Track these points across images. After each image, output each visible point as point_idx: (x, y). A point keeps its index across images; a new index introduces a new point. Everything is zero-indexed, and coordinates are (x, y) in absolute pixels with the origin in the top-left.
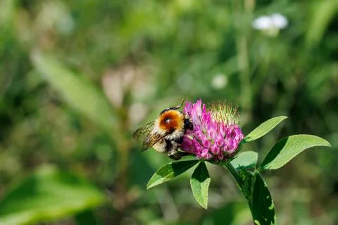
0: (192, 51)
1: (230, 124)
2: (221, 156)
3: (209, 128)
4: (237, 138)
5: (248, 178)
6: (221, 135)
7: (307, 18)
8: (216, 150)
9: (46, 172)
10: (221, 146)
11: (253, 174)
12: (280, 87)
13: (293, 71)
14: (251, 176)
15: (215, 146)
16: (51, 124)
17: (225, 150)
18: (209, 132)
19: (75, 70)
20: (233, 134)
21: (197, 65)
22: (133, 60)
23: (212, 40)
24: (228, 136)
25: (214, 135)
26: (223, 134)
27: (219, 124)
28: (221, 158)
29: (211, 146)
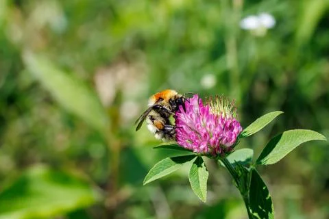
0: (184, 49)
1: (228, 117)
2: (219, 149)
3: (207, 121)
4: (235, 130)
5: (244, 174)
6: (220, 128)
7: (297, 15)
8: (214, 143)
9: (37, 172)
10: (219, 138)
11: (249, 170)
12: (271, 84)
13: (284, 68)
14: (246, 172)
15: (214, 138)
16: (45, 122)
17: (223, 143)
18: (208, 124)
19: (67, 70)
20: (231, 128)
21: (188, 62)
22: (125, 58)
23: (204, 38)
24: (227, 129)
25: (213, 127)
26: (222, 127)
27: (217, 116)
28: (219, 152)
29: (210, 138)
